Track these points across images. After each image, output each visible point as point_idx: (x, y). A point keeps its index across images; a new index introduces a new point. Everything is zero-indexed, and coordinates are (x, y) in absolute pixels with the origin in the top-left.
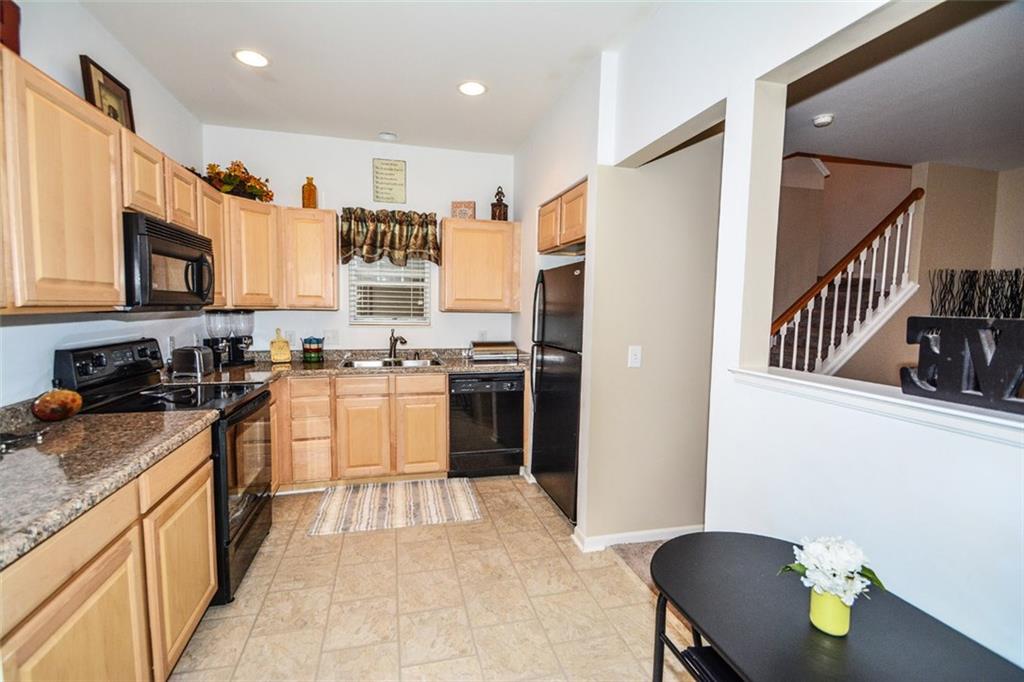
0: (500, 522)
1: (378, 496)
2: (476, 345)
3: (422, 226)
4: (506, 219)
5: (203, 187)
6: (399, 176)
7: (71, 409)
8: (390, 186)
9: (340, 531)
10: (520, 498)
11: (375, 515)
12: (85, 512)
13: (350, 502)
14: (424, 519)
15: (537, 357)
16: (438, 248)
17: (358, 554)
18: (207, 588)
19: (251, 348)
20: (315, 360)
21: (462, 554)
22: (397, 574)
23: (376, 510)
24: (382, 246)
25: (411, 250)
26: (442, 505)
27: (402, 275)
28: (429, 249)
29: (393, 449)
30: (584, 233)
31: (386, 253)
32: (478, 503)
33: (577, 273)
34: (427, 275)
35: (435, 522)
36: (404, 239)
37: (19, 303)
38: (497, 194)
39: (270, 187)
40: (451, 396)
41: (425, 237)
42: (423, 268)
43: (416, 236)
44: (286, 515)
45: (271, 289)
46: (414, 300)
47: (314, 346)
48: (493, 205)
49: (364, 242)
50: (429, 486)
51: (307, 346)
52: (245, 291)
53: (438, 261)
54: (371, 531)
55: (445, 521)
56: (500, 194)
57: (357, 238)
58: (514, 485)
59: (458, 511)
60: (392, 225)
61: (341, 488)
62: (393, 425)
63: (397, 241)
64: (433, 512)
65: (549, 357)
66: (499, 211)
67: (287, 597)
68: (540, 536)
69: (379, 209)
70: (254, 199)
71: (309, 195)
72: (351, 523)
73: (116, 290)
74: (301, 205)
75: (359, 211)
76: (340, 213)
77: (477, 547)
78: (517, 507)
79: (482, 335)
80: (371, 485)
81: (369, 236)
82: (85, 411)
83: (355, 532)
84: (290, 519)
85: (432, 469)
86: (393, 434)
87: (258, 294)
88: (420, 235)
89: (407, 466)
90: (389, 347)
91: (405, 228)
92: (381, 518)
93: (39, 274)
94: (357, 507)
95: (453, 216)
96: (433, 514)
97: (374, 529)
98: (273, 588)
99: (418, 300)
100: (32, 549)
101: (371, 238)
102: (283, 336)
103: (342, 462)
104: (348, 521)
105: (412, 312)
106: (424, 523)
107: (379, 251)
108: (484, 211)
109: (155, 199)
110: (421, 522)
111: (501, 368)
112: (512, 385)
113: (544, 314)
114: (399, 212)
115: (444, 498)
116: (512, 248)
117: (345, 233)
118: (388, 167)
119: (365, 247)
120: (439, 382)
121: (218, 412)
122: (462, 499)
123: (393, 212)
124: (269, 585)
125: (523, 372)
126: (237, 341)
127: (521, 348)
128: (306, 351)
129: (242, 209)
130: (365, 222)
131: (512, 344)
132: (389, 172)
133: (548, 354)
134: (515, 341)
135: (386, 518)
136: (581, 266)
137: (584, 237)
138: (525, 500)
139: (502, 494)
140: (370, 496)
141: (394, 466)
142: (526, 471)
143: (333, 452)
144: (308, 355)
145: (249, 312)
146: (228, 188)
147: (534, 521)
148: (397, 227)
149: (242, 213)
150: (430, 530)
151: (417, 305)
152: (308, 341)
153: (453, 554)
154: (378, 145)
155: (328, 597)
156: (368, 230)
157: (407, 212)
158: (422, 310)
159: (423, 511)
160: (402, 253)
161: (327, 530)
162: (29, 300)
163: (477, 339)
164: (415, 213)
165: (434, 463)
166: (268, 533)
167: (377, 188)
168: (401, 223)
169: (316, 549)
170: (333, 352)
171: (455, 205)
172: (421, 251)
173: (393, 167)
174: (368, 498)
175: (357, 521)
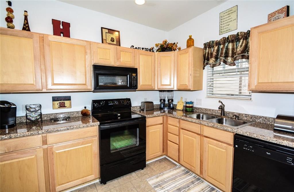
1: (188, 182)
2: (279, 117)
3: (245, 39)
6: (234, 15)
8: (228, 23)
9: (153, 187)
20: (190, 110)
24: (220, 57)
29: (201, 163)
31: (223, 60)
43: (241, 46)
60: (227, 44)
61: (182, 168)
62: (202, 151)
69: (222, 38)
71: (190, 43)
75: (211, 43)
80: (193, 175)
87: (166, 85)
88: (244, 45)
91: (235, 43)
103: (181, 158)
104: (161, 185)
107: (219, 60)
114: (231, 36)
118: (227, 14)
119: (211, 60)
121: (99, 123)
123: (228, 37)
124: (114, 187)
128: (187, 107)
132: (228, 16)
140: (186, 180)
141: (202, 172)
143: (179, 151)
144: (187, 109)
148: (231, 44)
149: (161, 57)
157: (236, 34)
161: (153, 181)
165: (222, 185)
166: (143, 169)
167: (221, 27)
168: (232, 41)
169: (139, 187)
170: (199, 109)
171: (270, 16)
172: (243, 54)
173: (230, 12)
174: (183, 180)
175: (163, 188)
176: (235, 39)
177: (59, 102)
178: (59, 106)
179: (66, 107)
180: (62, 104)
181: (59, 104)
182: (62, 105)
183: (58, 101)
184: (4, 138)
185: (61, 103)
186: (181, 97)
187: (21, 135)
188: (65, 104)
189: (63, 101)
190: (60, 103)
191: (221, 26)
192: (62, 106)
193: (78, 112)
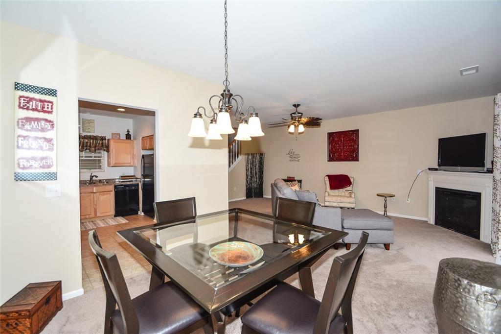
2: (121, 177)
4: (131, 139)
8: (88, 128)
15: (142, 180)
16: (107, 147)
23: (93, 225)
24: (86, 146)
25: (97, 148)
26: (115, 221)
27: (94, 155)
28: (104, 147)
29: (95, 209)
31: (88, 149)
32: (126, 220)
38: (127, 131)
40: (115, 192)
41: (102, 144)
42: (102, 153)
43: (99, 144)
48: (126, 135)
50: (108, 219)
53: (108, 151)
55: (117, 224)
58: (137, 216)
62: (95, 202)
63: (92, 145)
64: (113, 223)
69: (85, 135)
79: (124, 174)
80: (87, 222)
81: (81, 143)
86: (95, 205)
89: (100, 214)
90: (90, 179)
95: (112, 138)
105: (97, 167)
106: (111, 225)
108: (123, 137)
111: (131, 183)
112: (135, 187)
113: (144, 167)
116: (133, 148)
120: (111, 188)
122: (121, 220)
123: (90, 136)
125: (138, 184)
127: (137, 177)
131: (134, 176)
132: (88, 123)
133: (146, 179)
141: (96, 214)
142: (140, 212)
151: (99, 165)
157: (95, 136)
158: (101, 167)
159: (109, 223)
160: (94, 149)
164: (98, 136)
165: (110, 213)
167: (84, 128)
168: (93, 139)
171: (113, 134)
172: (101, 148)
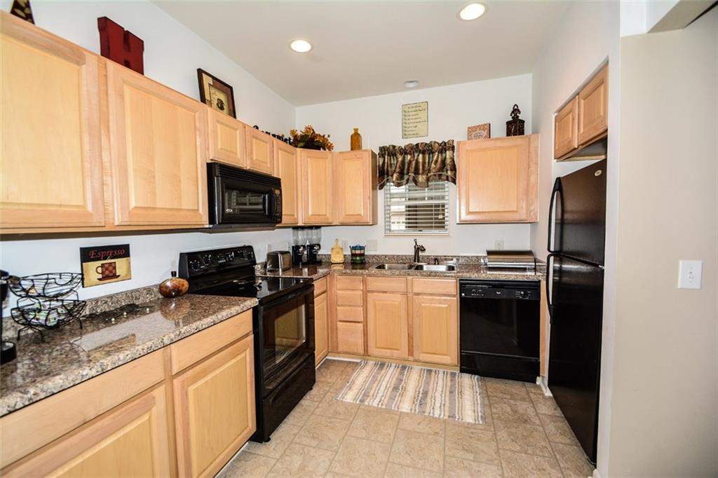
0: (503, 434)
1: (396, 375)
2: (489, 253)
3: (442, 153)
4: (522, 133)
5: (277, 144)
6: (422, 115)
7: (181, 291)
8: (415, 125)
9: (358, 402)
10: (531, 411)
11: (389, 394)
12: (93, 377)
13: (373, 377)
14: (428, 410)
15: (553, 265)
16: (454, 169)
17: (364, 428)
18: (246, 428)
19: (320, 253)
20: (359, 262)
21: (453, 459)
22: (388, 462)
23: (390, 390)
24: (408, 173)
25: (432, 174)
26: (447, 399)
27: (426, 194)
28: (447, 170)
29: (410, 337)
30: (606, 126)
31: (411, 178)
32: (483, 405)
33: (599, 173)
34: (447, 194)
35: (436, 415)
36: (427, 166)
37: (116, 224)
38: (513, 112)
39: (330, 140)
40: (462, 299)
41: (444, 162)
42: (444, 189)
43: (436, 161)
44: (329, 376)
45: (328, 211)
46: (435, 214)
47: (358, 252)
48: (508, 123)
49: (395, 171)
50: (441, 375)
51: (354, 252)
52: (310, 213)
53: (454, 181)
54: (381, 408)
55: (446, 418)
56: (516, 111)
57: (389, 169)
58: (528, 393)
59: (461, 408)
60: (416, 155)
61: (371, 363)
62: (410, 319)
63: (421, 167)
64: (438, 405)
65: (567, 266)
66: (515, 126)
67: (301, 452)
68: (546, 466)
69: (407, 144)
70: (320, 149)
71: (356, 141)
72: (368, 396)
73: (200, 214)
74: (350, 149)
75: (391, 148)
76: (377, 152)
77: (471, 458)
78: (525, 421)
79: (499, 245)
80: (393, 365)
81: (398, 166)
82: (190, 291)
83: (369, 406)
84: (329, 381)
85: (444, 362)
86: (410, 327)
87: (319, 215)
88: (439, 160)
89: (422, 355)
90: (413, 254)
91: (427, 156)
92: (392, 398)
93: (133, 204)
94: (377, 382)
95: (469, 139)
96: (437, 407)
97: (384, 407)
98: (297, 440)
99: (438, 214)
100: (25, 406)
101: (400, 167)
102: (340, 244)
103: (371, 344)
104: (366, 395)
105: (434, 225)
106: (426, 414)
107: (406, 177)
108: (499, 130)
109: (236, 153)
110: (424, 412)
111: (512, 276)
112: (526, 294)
113: (562, 223)
114: (422, 143)
115: (451, 392)
116: (530, 161)
117: (381, 166)
118: (414, 109)
119: (395, 175)
120: (451, 286)
121: (257, 300)
122: (468, 397)
123: (417, 145)
124: (295, 435)
125: (540, 281)
126: (311, 247)
127: (539, 257)
128: (353, 255)
129: (308, 157)
130: (396, 155)
131: (529, 253)
132: (414, 113)
133: (565, 264)
134: (533, 251)
135: (396, 399)
136: (602, 165)
137: (606, 130)
138: (537, 414)
139: (512, 402)
140: (390, 375)
141: (411, 353)
142: (542, 381)
143: (365, 334)
144: (354, 258)
145: (318, 227)
146: (302, 144)
147: (543, 444)
148: (421, 156)
149: (309, 159)
150: (430, 422)
151: (438, 219)
152: (354, 248)
153: (445, 457)
154: (405, 94)
155: (328, 463)
156: (397, 162)
157: (428, 142)
158: (444, 223)
159: (429, 400)
160: (424, 177)
161: (349, 397)
162: (122, 222)
163: (493, 248)
164: (435, 142)
165: (446, 357)
166: (311, 389)
167: (405, 127)
168: (423, 153)
169: (336, 413)
170: (373, 256)
171: (470, 130)
172: (440, 173)
173: (418, 109)
174: (388, 376)
175: (373, 396)
176: (427, 149)
177: (99, 263)
178: (100, 276)
179: (119, 276)
180: (107, 269)
181: (100, 270)
182: (107, 273)
183: (99, 259)
184: (87, 375)
185: (106, 266)
186: (335, 239)
187: (128, 357)
188: (115, 268)
189: (111, 258)
190: (103, 266)
191: (404, 125)
192: (109, 275)
193: (149, 290)
